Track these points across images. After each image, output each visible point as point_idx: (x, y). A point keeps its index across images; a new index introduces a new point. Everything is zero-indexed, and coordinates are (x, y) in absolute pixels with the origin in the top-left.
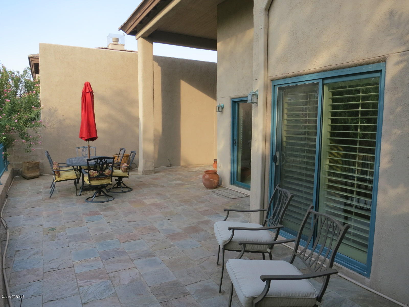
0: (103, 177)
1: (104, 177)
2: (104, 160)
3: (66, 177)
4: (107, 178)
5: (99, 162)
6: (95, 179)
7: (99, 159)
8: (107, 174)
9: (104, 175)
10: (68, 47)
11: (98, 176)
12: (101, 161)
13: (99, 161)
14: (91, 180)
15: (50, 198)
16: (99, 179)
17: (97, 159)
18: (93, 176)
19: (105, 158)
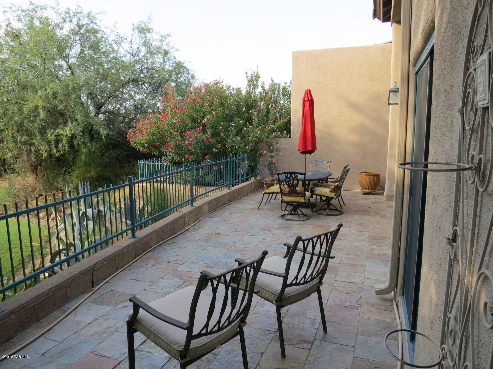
0: (295, 194)
1: (297, 194)
2: (295, 175)
3: (273, 190)
4: (300, 195)
5: (289, 177)
6: (288, 195)
7: (289, 174)
8: (299, 191)
9: (296, 191)
10: (320, 50)
11: (289, 192)
12: (291, 176)
13: (289, 175)
14: (284, 196)
15: (258, 208)
16: (292, 195)
17: (287, 173)
18: (285, 191)
19: (295, 173)
